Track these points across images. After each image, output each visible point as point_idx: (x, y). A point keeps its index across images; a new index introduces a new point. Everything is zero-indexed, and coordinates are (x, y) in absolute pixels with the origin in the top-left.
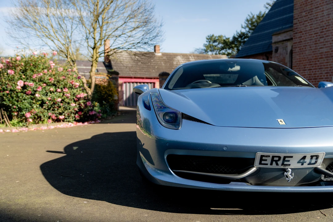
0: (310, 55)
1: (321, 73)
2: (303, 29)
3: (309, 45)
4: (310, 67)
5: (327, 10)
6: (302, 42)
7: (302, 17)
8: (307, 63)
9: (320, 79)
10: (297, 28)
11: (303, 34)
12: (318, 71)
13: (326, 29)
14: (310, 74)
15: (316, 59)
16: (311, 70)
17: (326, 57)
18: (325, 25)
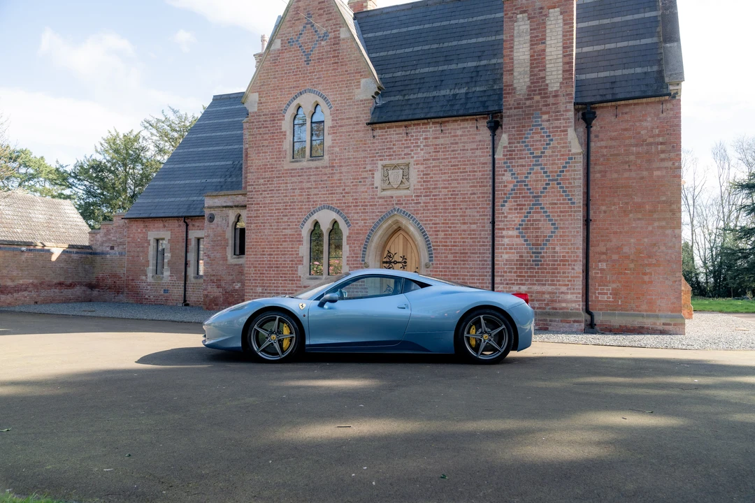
0: (270, 235)
1: (285, 261)
2: (261, 201)
3: (269, 223)
4: (271, 251)
5: (292, 183)
6: (259, 217)
7: (260, 185)
8: (266, 245)
9: (283, 267)
10: (252, 198)
11: (261, 207)
12: (281, 258)
13: (290, 206)
14: (270, 261)
15: (278, 242)
16: (272, 255)
17: (290, 241)
18: (289, 201)
